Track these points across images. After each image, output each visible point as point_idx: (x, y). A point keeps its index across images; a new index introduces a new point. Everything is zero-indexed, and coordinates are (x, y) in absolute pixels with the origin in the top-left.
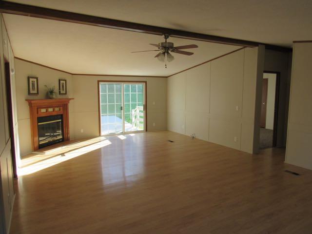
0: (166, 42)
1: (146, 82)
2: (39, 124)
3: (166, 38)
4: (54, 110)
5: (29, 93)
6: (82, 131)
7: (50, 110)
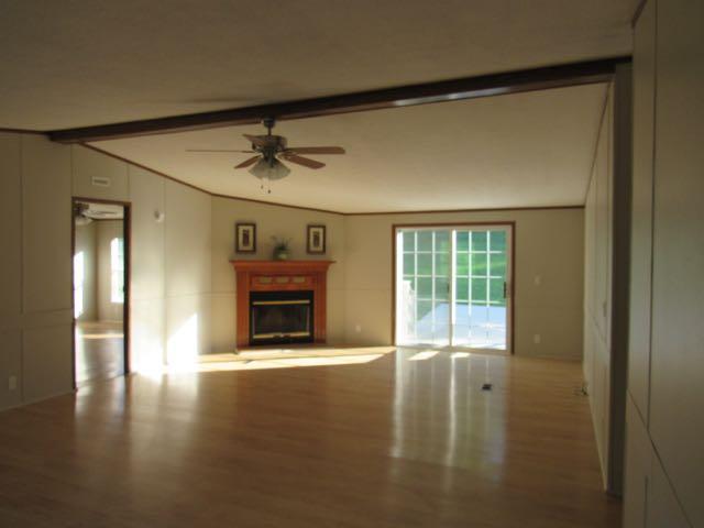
0: (270, 134)
1: (513, 224)
2: (255, 303)
3: (270, 125)
4: (290, 281)
5: (237, 251)
6: (358, 329)
7: (284, 280)
